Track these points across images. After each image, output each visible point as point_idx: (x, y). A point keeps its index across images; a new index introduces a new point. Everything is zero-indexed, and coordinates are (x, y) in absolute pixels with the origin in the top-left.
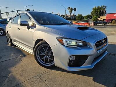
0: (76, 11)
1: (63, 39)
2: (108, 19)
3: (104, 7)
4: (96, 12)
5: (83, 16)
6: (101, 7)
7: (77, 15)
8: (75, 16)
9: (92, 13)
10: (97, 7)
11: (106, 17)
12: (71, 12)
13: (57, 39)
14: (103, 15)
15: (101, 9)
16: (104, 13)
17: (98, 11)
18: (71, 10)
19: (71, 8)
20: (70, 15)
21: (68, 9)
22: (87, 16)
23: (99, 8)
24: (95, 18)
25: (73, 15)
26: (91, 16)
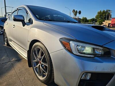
0: (80, 14)
1: (71, 42)
2: (113, 23)
3: (109, 11)
4: (101, 16)
5: (88, 19)
6: (107, 11)
7: (82, 18)
8: (80, 19)
9: (97, 17)
10: (102, 11)
11: (112, 22)
12: (76, 15)
13: (61, 42)
14: (108, 19)
15: (106, 13)
16: (109, 17)
17: (103, 15)
18: (75, 13)
19: (75, 11)
20: (75, 17)
21: (73, 11)
22: (91, 20)
23: (104, 12)
24: (100, 22)
25: (77, 17)
26: (96, 20)
